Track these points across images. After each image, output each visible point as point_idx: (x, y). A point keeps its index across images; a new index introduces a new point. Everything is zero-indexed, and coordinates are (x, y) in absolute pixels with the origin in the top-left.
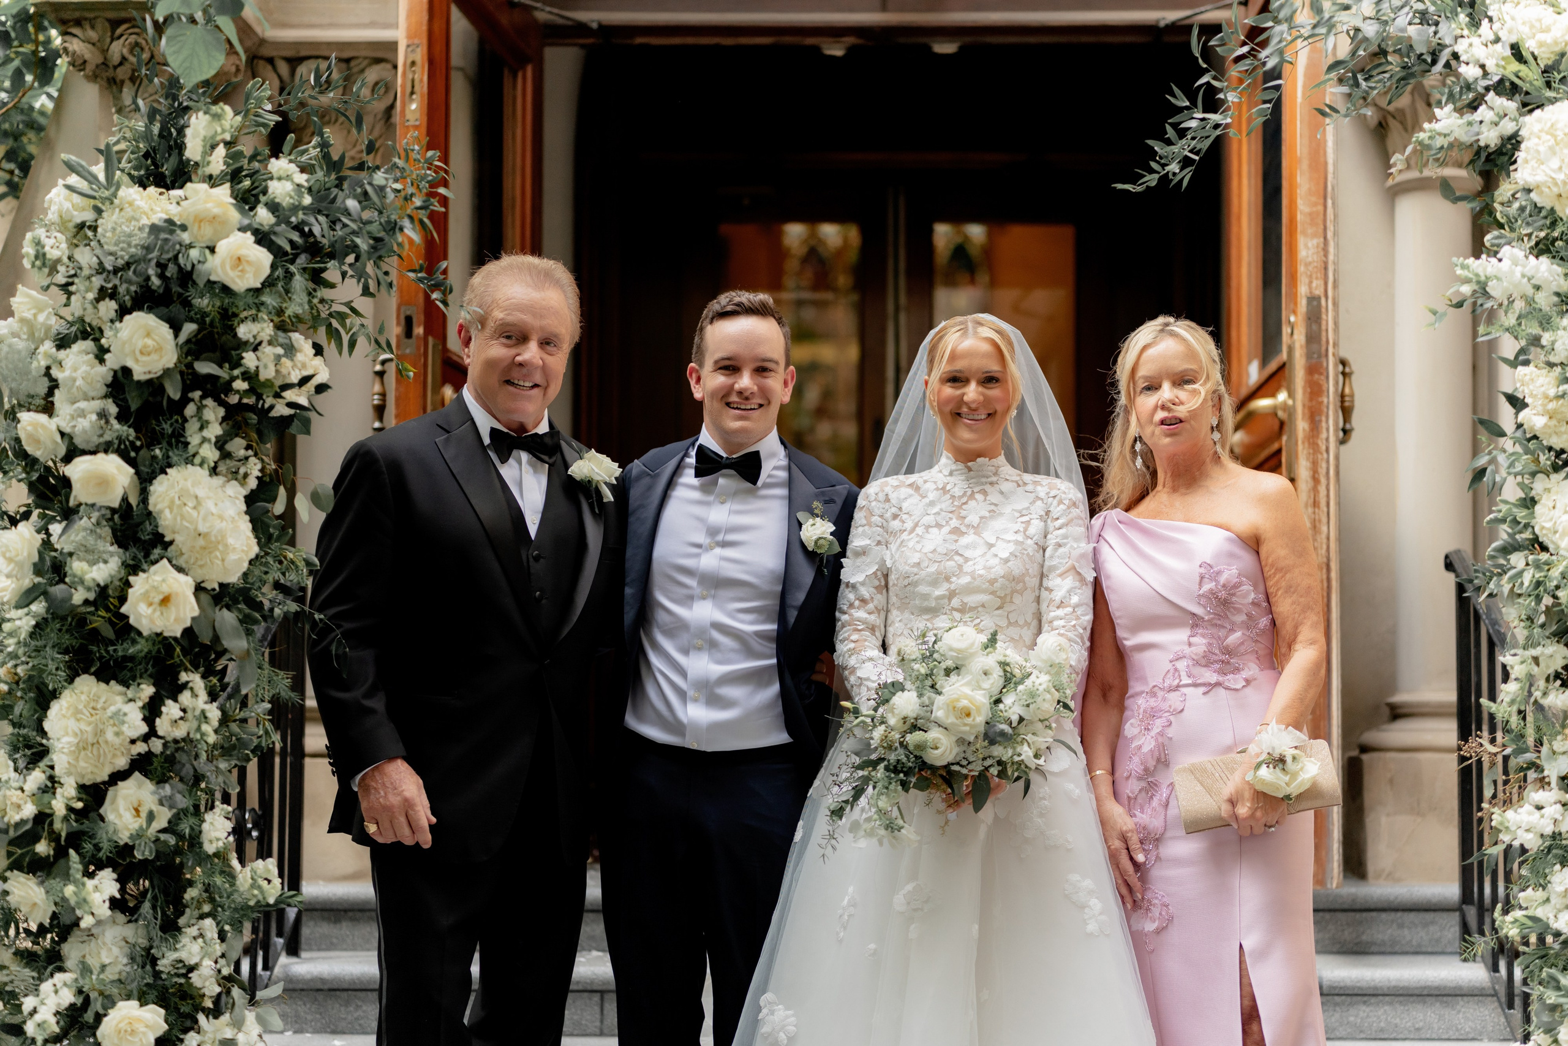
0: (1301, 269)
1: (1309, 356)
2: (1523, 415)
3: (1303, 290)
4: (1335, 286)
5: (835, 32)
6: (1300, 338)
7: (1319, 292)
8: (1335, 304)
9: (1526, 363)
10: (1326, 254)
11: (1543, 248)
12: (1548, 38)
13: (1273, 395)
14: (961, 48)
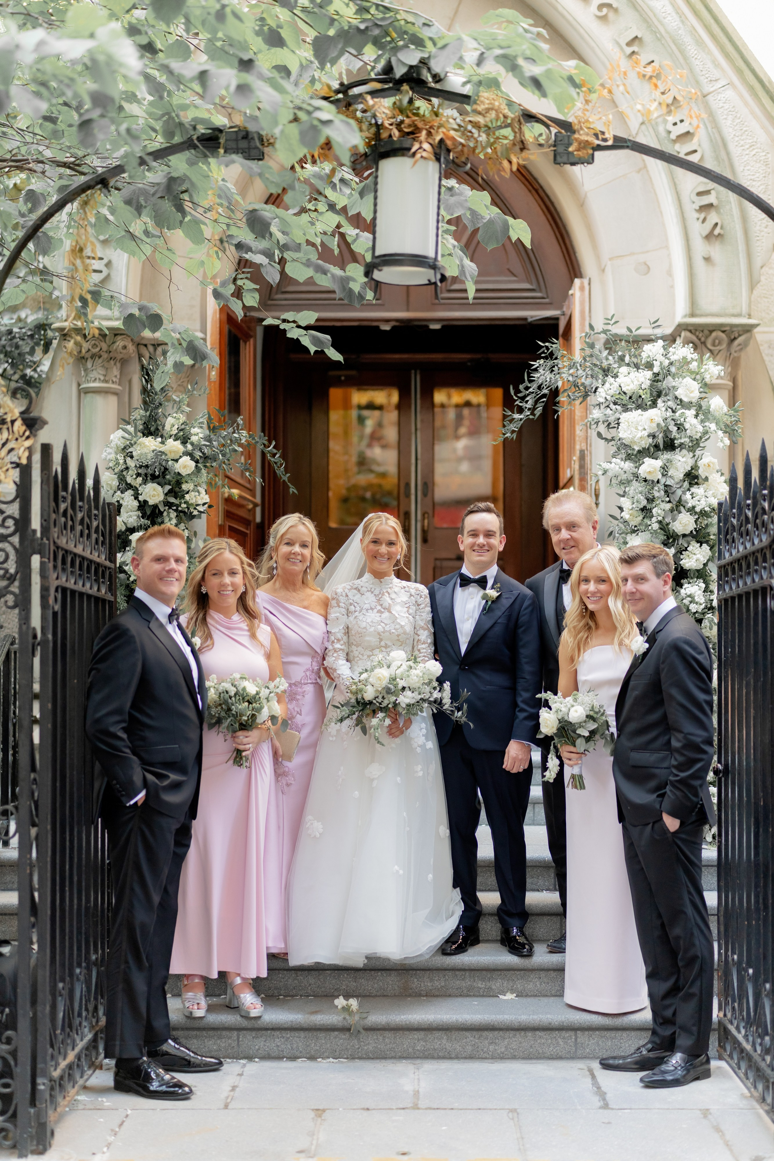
0: (577, 439)
1: (580, 474)
2: (623, 514)
3: (578, 447)
4: (591, 446)
5: (387, 321)
6: (577, 466)
7: (584, 448)
8: (591, 453)
9: (623, 496)
10: (587, 433)
11: (628, 457)
12: (629, 388)
13: (569, 488)
14: (443, 327)
